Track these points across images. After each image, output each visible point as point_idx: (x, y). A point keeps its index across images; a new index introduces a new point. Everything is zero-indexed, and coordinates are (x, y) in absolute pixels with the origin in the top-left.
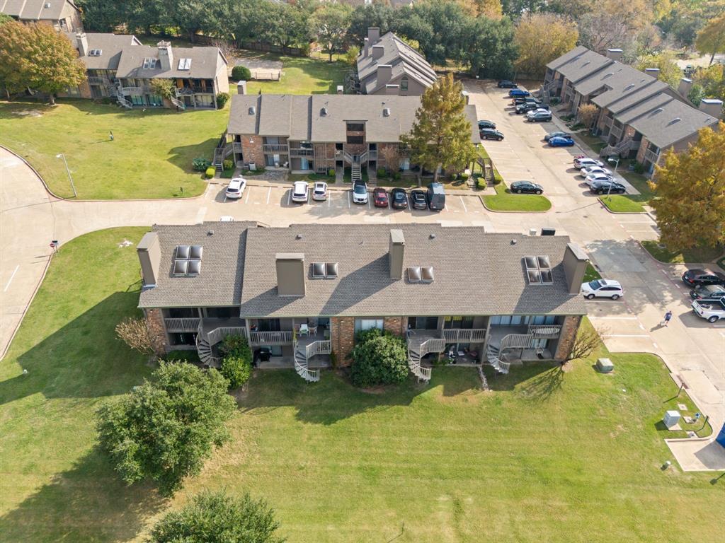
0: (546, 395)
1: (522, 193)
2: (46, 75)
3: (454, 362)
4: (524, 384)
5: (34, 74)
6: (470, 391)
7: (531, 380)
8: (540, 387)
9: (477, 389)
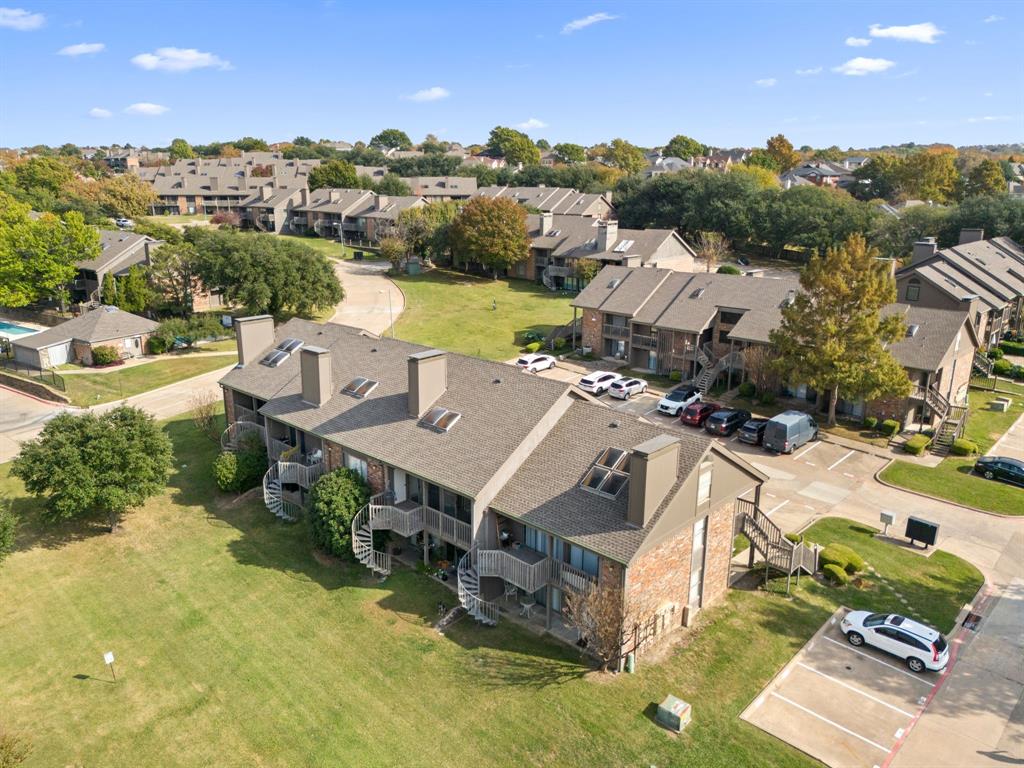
0: (502, 682)
1: (995, 478)
2: (484, 246)
3: (445, 578)
4: (493, 652)
5: (474, 243)
6: (414, 617)
7: (512, 656)
8: (510, 669)
9: (426, 621)
